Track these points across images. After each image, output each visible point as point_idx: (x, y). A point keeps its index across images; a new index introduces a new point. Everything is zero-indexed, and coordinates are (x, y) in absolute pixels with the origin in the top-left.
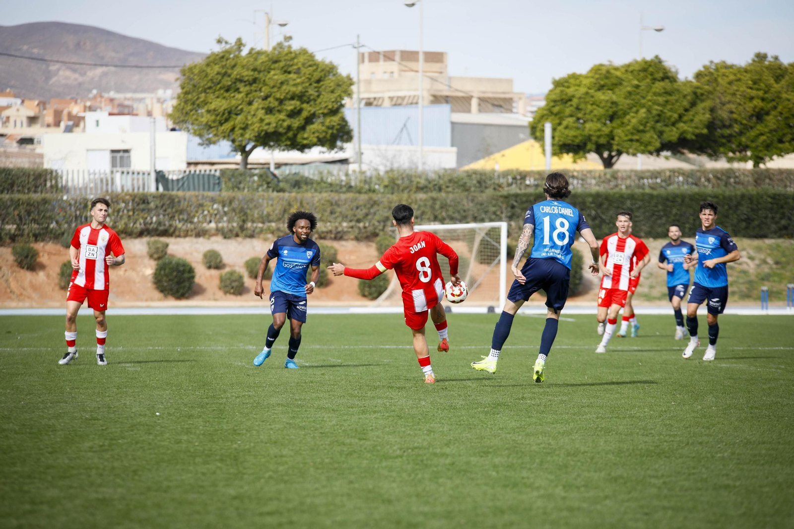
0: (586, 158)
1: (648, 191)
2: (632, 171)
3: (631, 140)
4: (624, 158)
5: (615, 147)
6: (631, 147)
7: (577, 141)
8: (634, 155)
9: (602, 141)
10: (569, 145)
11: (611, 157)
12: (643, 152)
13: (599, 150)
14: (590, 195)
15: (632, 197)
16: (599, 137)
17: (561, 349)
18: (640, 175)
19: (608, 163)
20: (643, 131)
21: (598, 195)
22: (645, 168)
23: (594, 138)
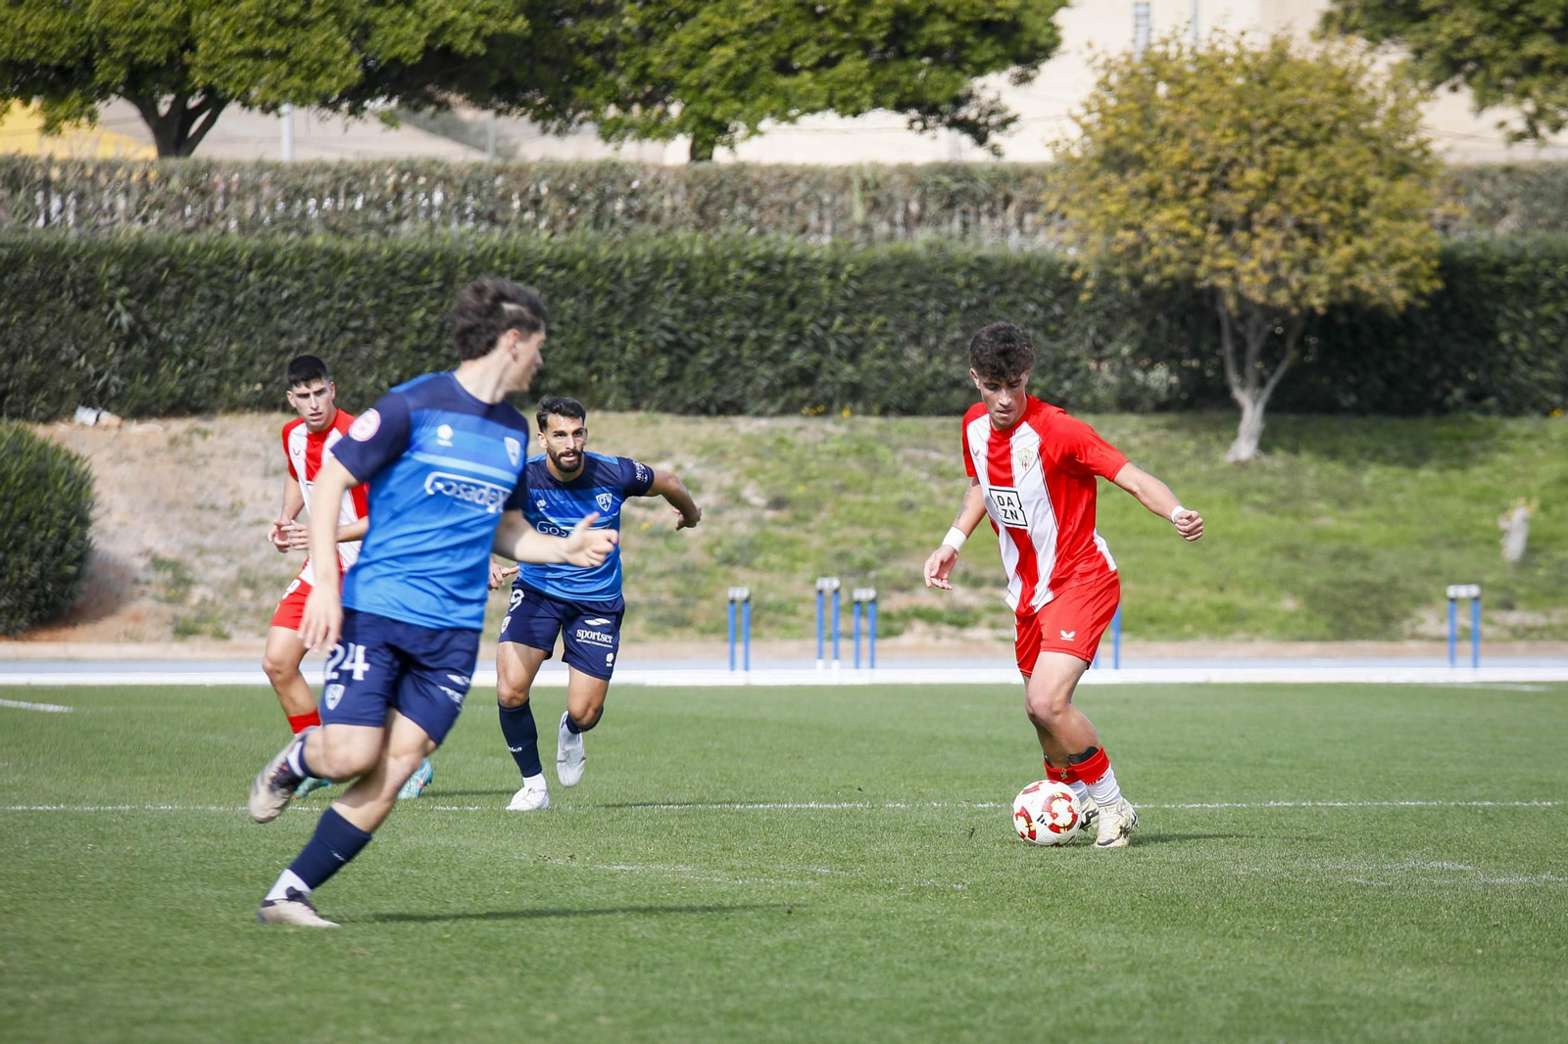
0: (92, 117)
1: (319, 239)
2: (260, 166)
3: (257, 54)
4: (232, 116)
5: (198, 78)
6: (255, 79)
7: (60, 52)
8: (271, 107)
9: (151, 52)
10: (28, 67)
11: (183, 116)
12: (301, 99)
13: (138, 86)
14: (114, 253)
15: (264, 260)
16: (140, 36)
17: (28, 815)
18: (295, 185)
19: (175, 135)
20: (300, 23)
21: (139, 254)
22: (307, 155)
23: (120, 43)
